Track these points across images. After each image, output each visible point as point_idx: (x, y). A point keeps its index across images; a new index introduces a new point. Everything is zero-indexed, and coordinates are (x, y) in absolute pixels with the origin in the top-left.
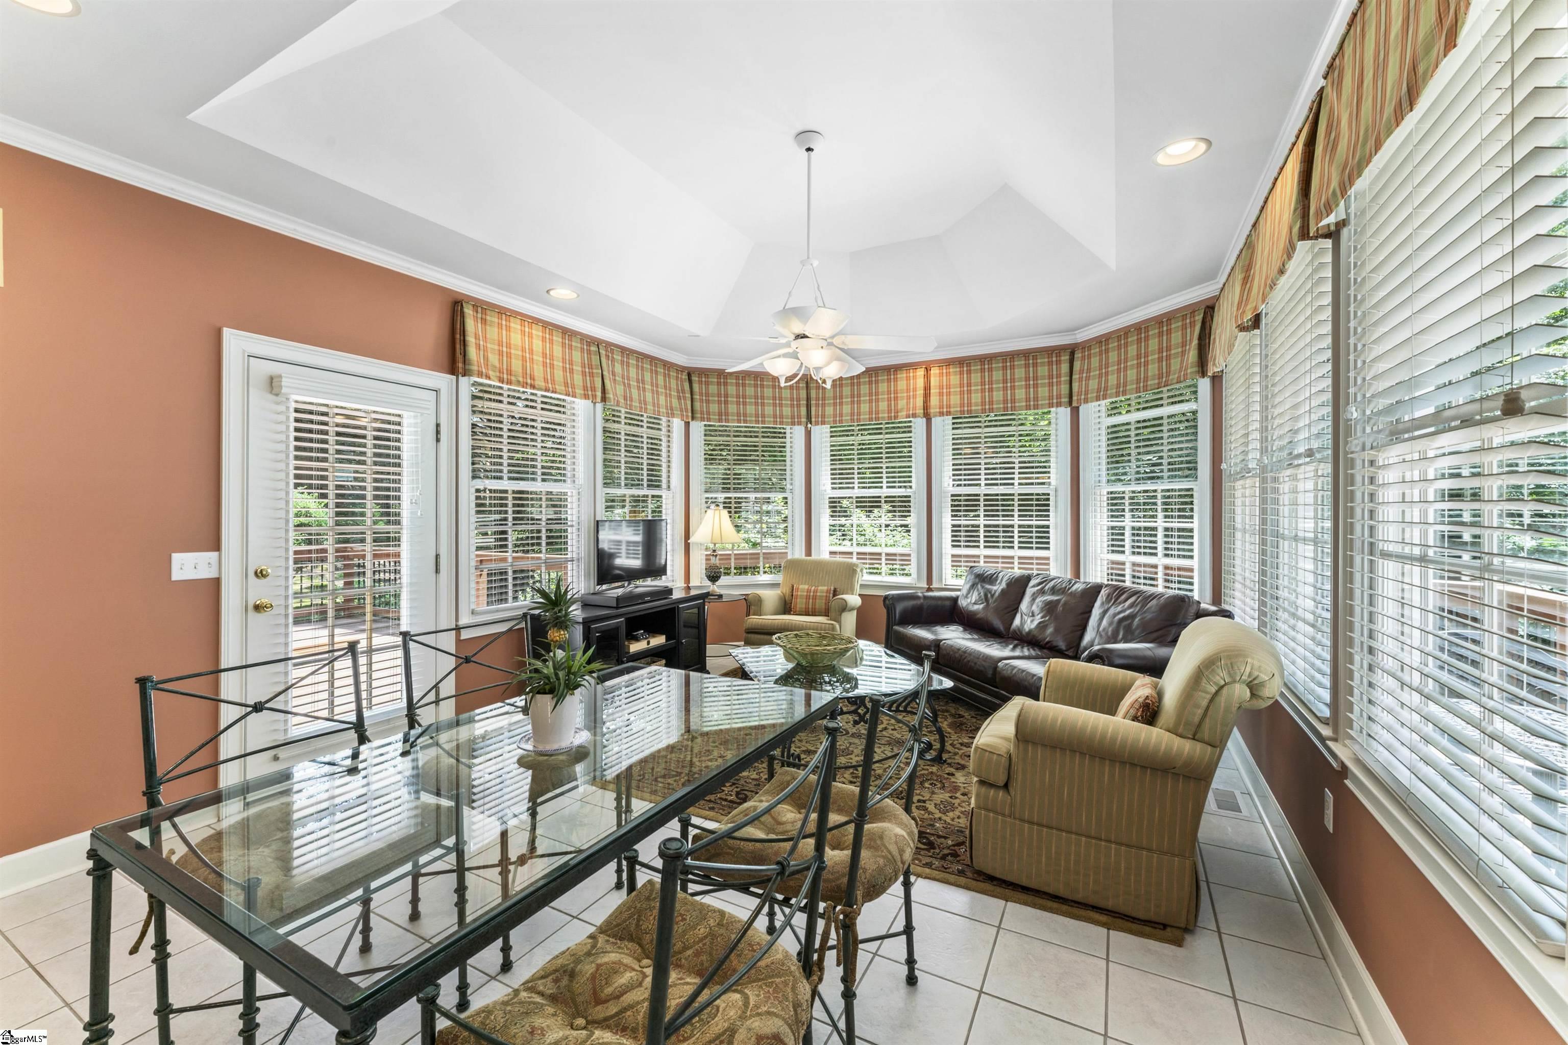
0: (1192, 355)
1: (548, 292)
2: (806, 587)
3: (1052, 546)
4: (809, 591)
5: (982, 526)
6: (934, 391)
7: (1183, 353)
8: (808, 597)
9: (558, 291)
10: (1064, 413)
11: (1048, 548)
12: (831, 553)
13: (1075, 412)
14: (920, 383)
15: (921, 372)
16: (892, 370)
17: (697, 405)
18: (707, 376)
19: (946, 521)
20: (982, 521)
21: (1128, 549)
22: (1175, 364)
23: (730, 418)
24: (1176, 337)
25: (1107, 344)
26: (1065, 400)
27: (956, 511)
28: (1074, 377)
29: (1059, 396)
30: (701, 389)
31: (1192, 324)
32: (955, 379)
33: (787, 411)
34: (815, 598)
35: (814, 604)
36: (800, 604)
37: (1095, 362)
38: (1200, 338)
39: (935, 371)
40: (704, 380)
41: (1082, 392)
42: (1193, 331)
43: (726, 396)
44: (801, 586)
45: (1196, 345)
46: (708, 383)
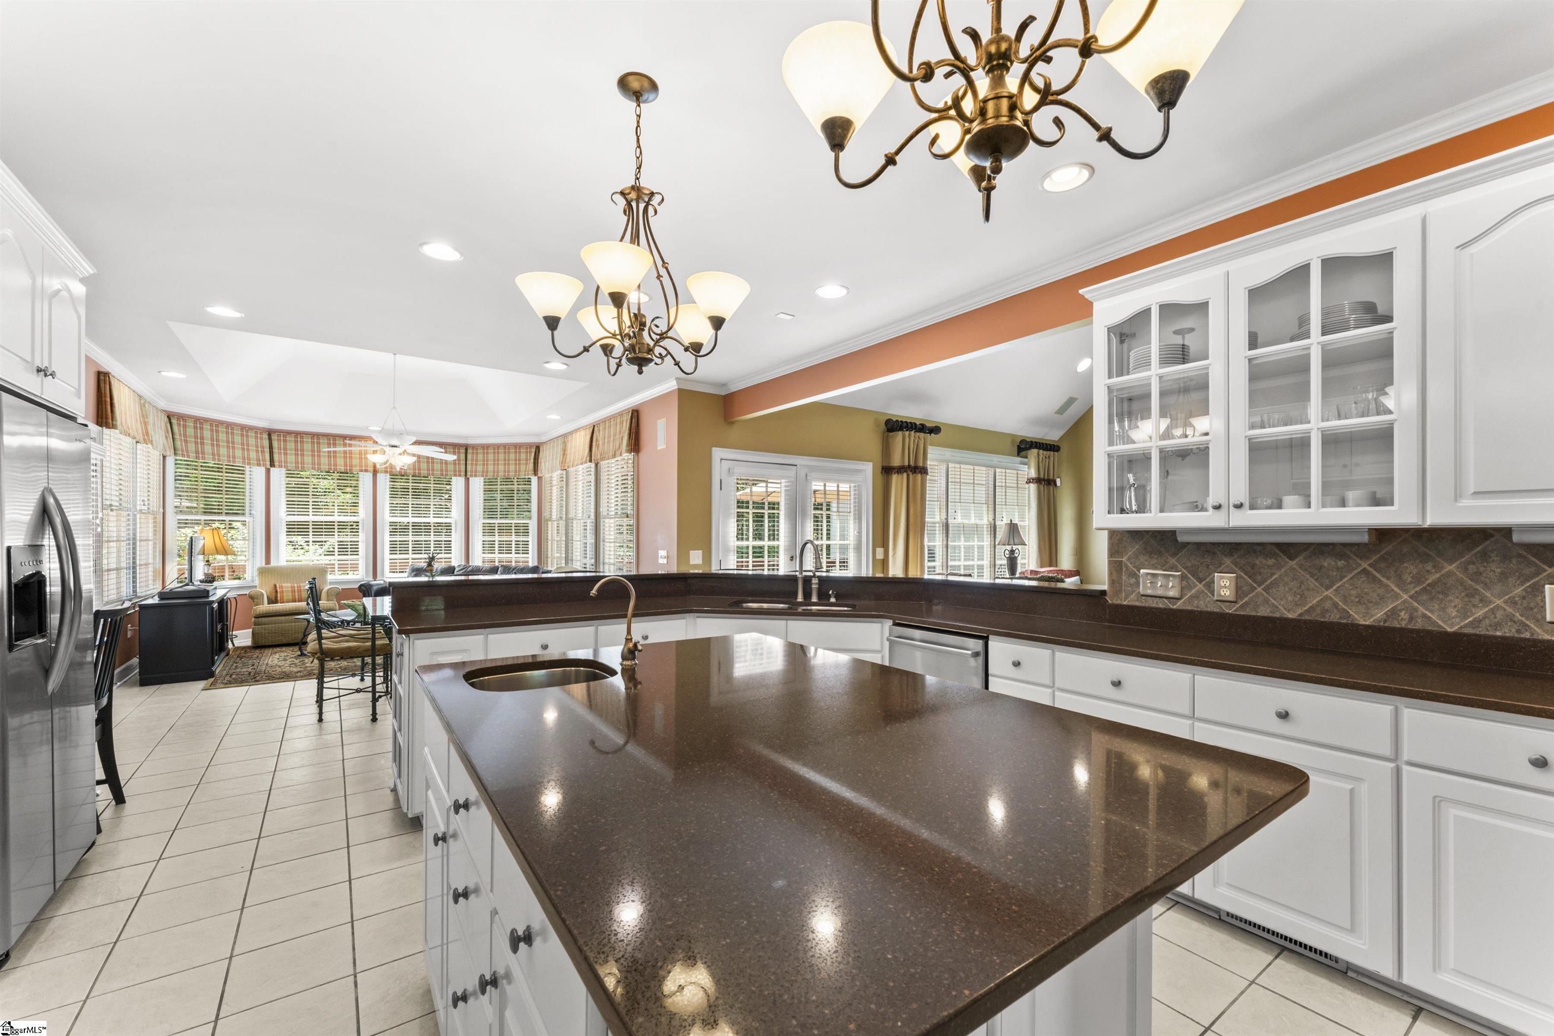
0: (531, 466)
1: (160, 372)
2: (289, 585)
3: (453, 550)
4: (293, 587)
7: (526, 464)
8: (293, 591)
10: (461, 480)
11: (450, 553)
12: (286, 561)
13: (467, 480)
17: (178, 443)
18: (185, 421)
19: (385, 539)
21: (497, 551)
22: (523, 467)
23: (206, 456)
24: (523, 456)
26: (463, 473)
27: (393, 532)
29: (460, 471)
30: (179, 430)
31: (531, 452)
33: (253, 455)
36: (288, 595)
37: (480, 457)
38: (535, 459)
40: (182, 423)
41: (472, 472)
42: (530, 456)
43: (202, 438)
44: (284, 585)
45: (532, 461)
46: (185, 426)
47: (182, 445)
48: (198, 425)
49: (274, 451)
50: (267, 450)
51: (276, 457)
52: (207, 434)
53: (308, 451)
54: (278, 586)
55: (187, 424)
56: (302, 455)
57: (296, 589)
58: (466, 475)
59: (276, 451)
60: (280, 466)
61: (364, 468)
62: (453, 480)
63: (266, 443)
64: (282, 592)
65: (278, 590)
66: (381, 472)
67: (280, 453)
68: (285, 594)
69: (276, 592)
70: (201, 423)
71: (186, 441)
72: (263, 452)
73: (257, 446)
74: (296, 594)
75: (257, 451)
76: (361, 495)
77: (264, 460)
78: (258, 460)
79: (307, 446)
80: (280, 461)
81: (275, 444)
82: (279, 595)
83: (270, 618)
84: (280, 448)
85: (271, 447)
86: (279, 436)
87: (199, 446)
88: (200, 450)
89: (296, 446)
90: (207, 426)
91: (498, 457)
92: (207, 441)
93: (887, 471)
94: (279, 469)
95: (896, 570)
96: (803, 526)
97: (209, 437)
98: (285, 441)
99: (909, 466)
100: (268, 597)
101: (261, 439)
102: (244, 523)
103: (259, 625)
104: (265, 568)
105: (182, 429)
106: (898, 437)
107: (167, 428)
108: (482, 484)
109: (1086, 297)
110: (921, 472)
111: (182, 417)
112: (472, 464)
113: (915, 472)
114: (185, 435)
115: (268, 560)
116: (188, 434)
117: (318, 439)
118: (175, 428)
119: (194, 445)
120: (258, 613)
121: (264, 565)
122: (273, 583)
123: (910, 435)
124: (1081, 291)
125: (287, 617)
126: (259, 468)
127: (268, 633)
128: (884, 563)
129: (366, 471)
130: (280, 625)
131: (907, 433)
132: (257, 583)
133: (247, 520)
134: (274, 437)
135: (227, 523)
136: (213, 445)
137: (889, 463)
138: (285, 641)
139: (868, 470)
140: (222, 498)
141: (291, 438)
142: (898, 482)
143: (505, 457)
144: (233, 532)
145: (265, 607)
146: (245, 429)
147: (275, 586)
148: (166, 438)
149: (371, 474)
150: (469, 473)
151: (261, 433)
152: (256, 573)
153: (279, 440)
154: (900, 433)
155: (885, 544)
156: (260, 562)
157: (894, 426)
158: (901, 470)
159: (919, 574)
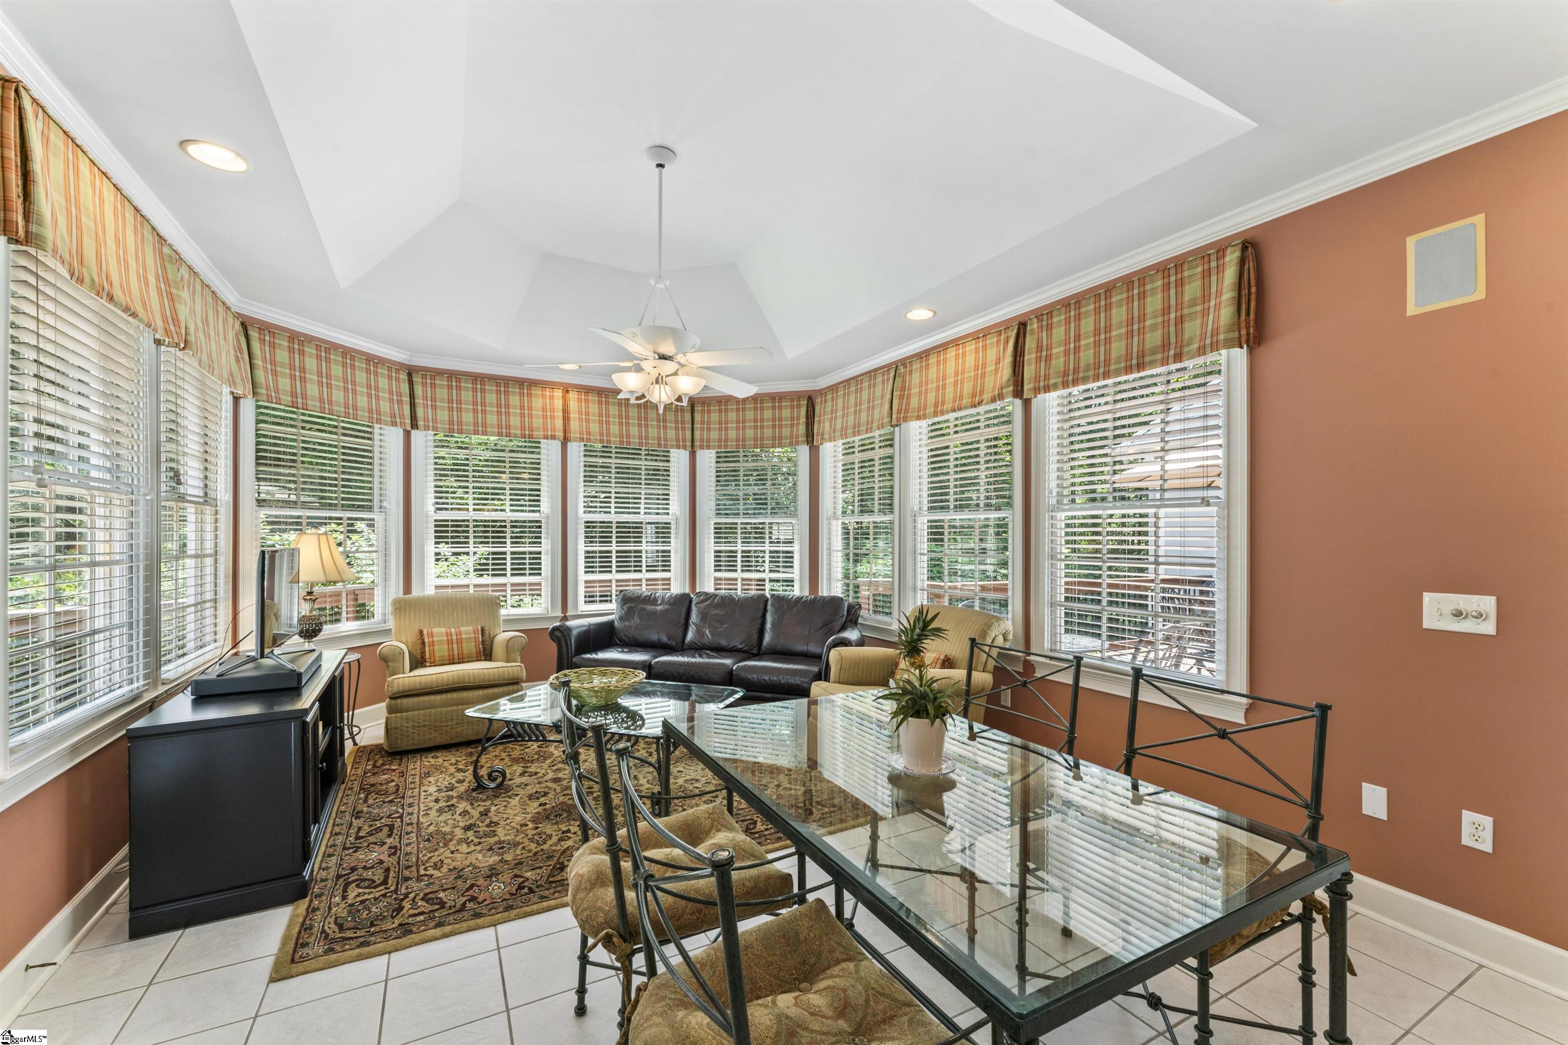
0: (802, 429)
1: (183, 143)
2: (443, 629)
3: (672, 568)
4: (449, 634)
5: (614, 552)
6: (574, 415)
7: (792, 425)
8: (450, 642)
9: (201, 146)
10: (685, 453)
11: (669, 571)
12: (437, 587)
13: (693, 455)
14: (558, 404)
15: (558, 393)
16: (526, 385)
17: (260, 375)
18: (273, 334)
19: (580, 547)
20: (614, 547)
22: (786, 432)
24: (787, 413)
25: (726, 405)
26: (689, 444)
27: (589, 539)
28: (695, 426)
29: (684, 440)
30: (263, 351)
31: (799, 406)
32: (594, 408)
33: (385, 406)
34: (460, 641)
35: (460, 648)
36: (441, 651)
37: (716, 417)
39: (573, 395)
40: (267, 338)
41: (702, 440)
42: (799, 413)
43: (303, 370)
44: (435, 630)
45: (803, 420)
46: (273, 346)
47: (266, 378)
48: (296, 346)
49: (417, 401)
50: (406, 399)
51: (420, 412)
52: (311, 363)
53: (467, 403)
54: (425, 632)
55: (277, 341)
56: (460, 410)
57: (454, 637)
58: (693, 446)
59: (419, 401)
60: (426, 428)
61: (549, 433)
62: (672, 455)
63: (405, 388)
64: (432, 644)
65: (426, 640)
66: (576, 441)
67: (425, 406)
68: (436, 647)
69: (423, 643)
70: (301, 343)
71: (275, 373)
72: (400, 402)
73: (391, 392)
74: (455, 646)
75: (391, 401)
76: (543, 477)
77: (402, 416)
78: (393, 416)
79: (467, 395)
80: (426, 419)
81: (418, 390)
82: (427, 649)
83: (416, 699)
84: (425, 398)
85: (412, 396)
86: (424, 377)
87: (298, 383)
88: (299, 391)
89: (450, 394)
90: (310, 350)
91: (744, 416)
92: (312, 377)
94: (424, 433)
97: (315, 369)
98: (433, 386)
100: (410, 653)
101: (398, 379)
102: (371, 525)
103: (396, 712)
104: (405, 601)
105: (267, 348)
107: (238, 342)
108: (714, 460)
111: (268, 329)
112: (702, 429)
114: (273, 362)
115: (407, 589)
116: (278, 359)
117: (483, 383)
118: (256, 346)
119: (288, 381)
120: (395, 690)
121: (401, 595)
122: (417, 627)
125: (444, 696)
126: (394, 429)
127: (413, 726)
129: (553, 437)
130: (433, 711)
132: (391, 624)
133: (376, 517)
134: (417, 379)
135: (345, 522)
136: (320, 384)
138: (440, 741)
140: (336, 479)
141: (441, 382)
143: (755, 415)
144: (355, 537)
145: (407, 678)
146: (373, 361)
147: (421, 632)
148: (237, 360)
149: (560, 443)
150: (697, 443)
151: (397, 371)
152: (390, 609)
153: (424, 385)
156: (395, 590)
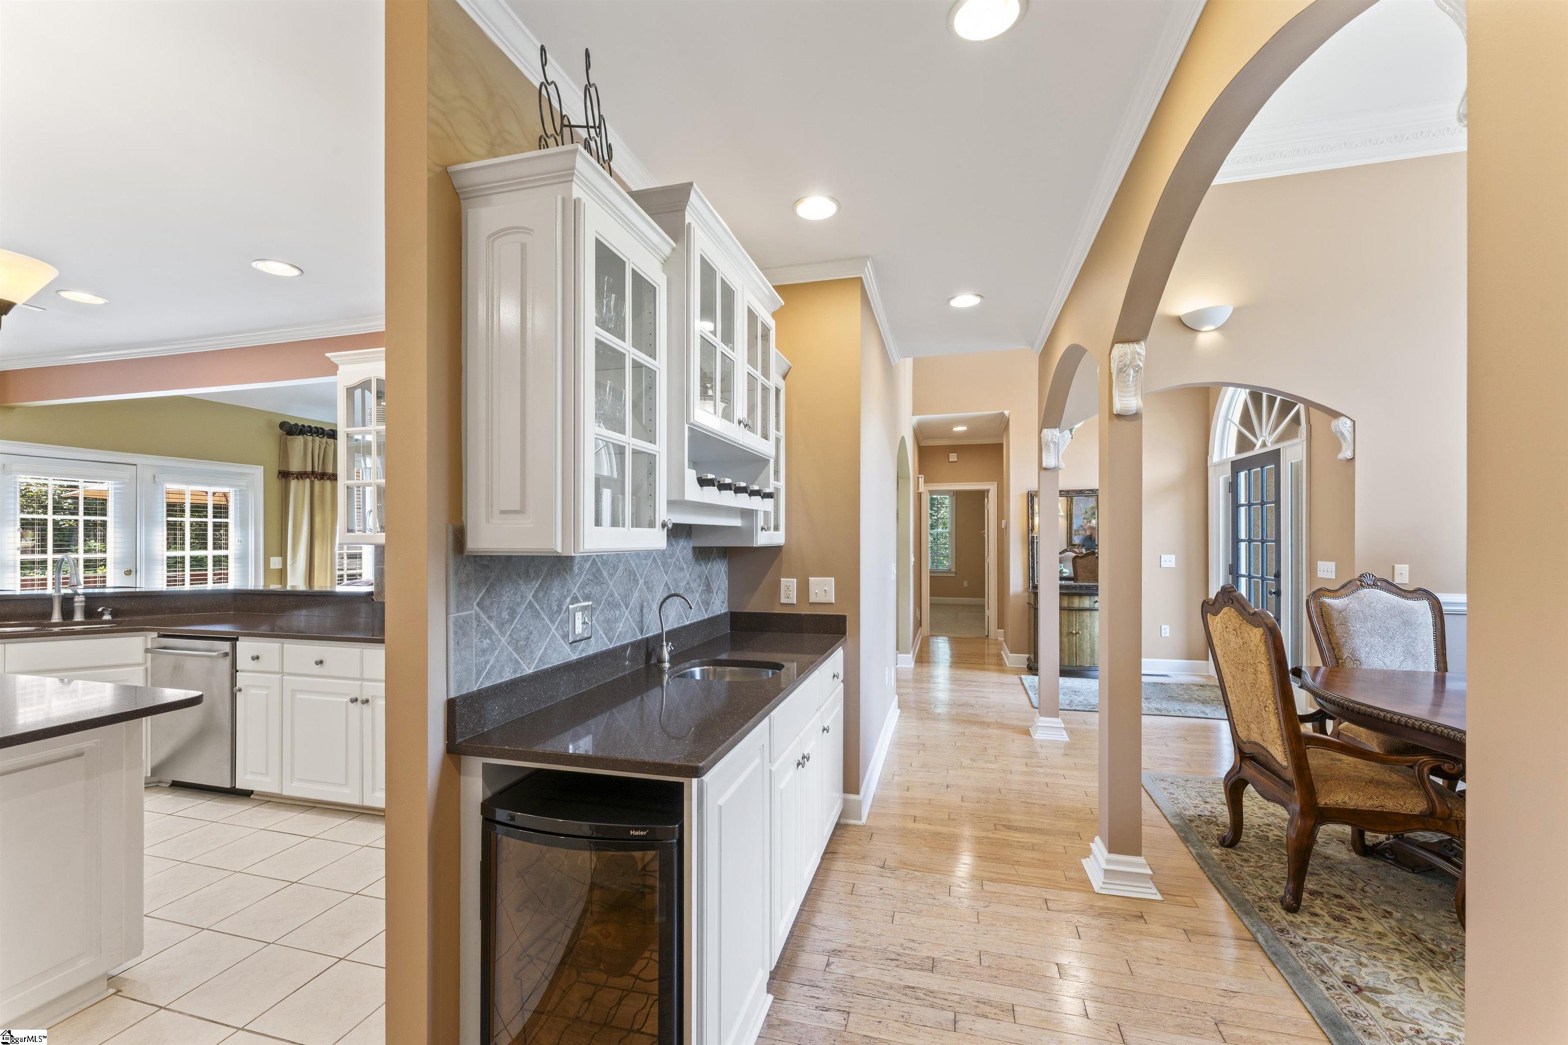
93: (285, 475)
95: (296, 581)
96: (148, 533)
99: (313, 472)
106: (298, 442)
109: (332, 360)
110: (329, 479)
113: (322, 478)
123: (313, 441)
124: (327, 355)
128: (282, 574)
131: (310, 438)
137: (288, 467)
139: (257, 473)
142: (299, 490)
154: (301, 438)
155: (283, 553)
157: (291, 429)
158: (301, 475)
159: (329, 584)
